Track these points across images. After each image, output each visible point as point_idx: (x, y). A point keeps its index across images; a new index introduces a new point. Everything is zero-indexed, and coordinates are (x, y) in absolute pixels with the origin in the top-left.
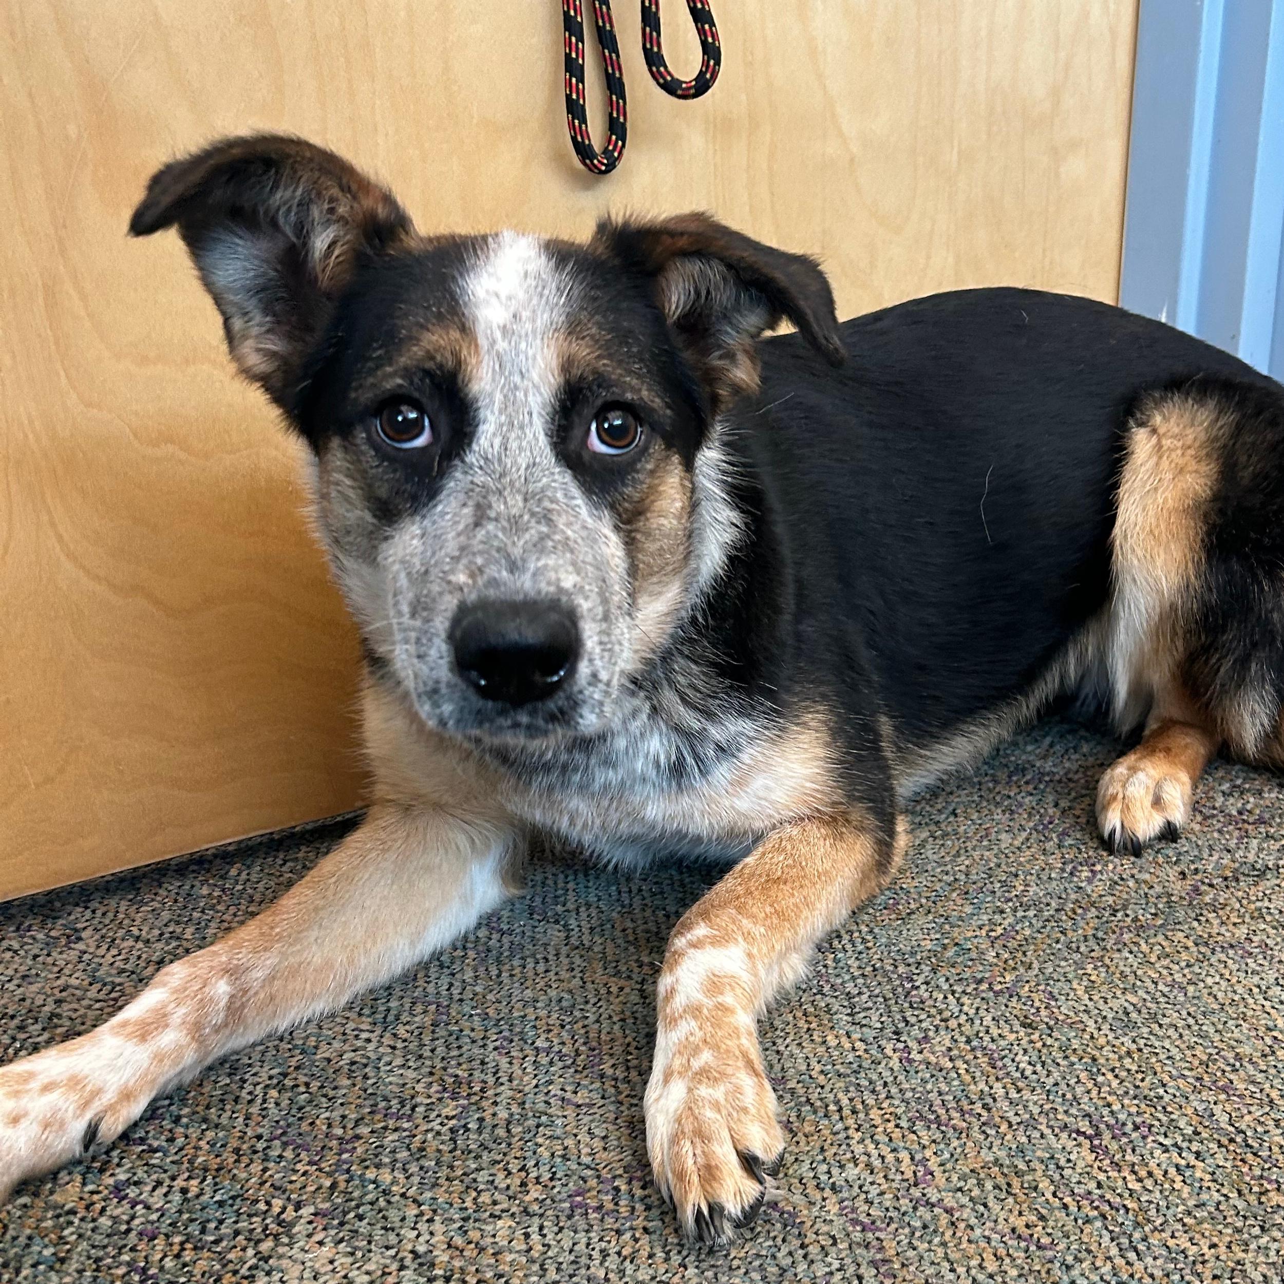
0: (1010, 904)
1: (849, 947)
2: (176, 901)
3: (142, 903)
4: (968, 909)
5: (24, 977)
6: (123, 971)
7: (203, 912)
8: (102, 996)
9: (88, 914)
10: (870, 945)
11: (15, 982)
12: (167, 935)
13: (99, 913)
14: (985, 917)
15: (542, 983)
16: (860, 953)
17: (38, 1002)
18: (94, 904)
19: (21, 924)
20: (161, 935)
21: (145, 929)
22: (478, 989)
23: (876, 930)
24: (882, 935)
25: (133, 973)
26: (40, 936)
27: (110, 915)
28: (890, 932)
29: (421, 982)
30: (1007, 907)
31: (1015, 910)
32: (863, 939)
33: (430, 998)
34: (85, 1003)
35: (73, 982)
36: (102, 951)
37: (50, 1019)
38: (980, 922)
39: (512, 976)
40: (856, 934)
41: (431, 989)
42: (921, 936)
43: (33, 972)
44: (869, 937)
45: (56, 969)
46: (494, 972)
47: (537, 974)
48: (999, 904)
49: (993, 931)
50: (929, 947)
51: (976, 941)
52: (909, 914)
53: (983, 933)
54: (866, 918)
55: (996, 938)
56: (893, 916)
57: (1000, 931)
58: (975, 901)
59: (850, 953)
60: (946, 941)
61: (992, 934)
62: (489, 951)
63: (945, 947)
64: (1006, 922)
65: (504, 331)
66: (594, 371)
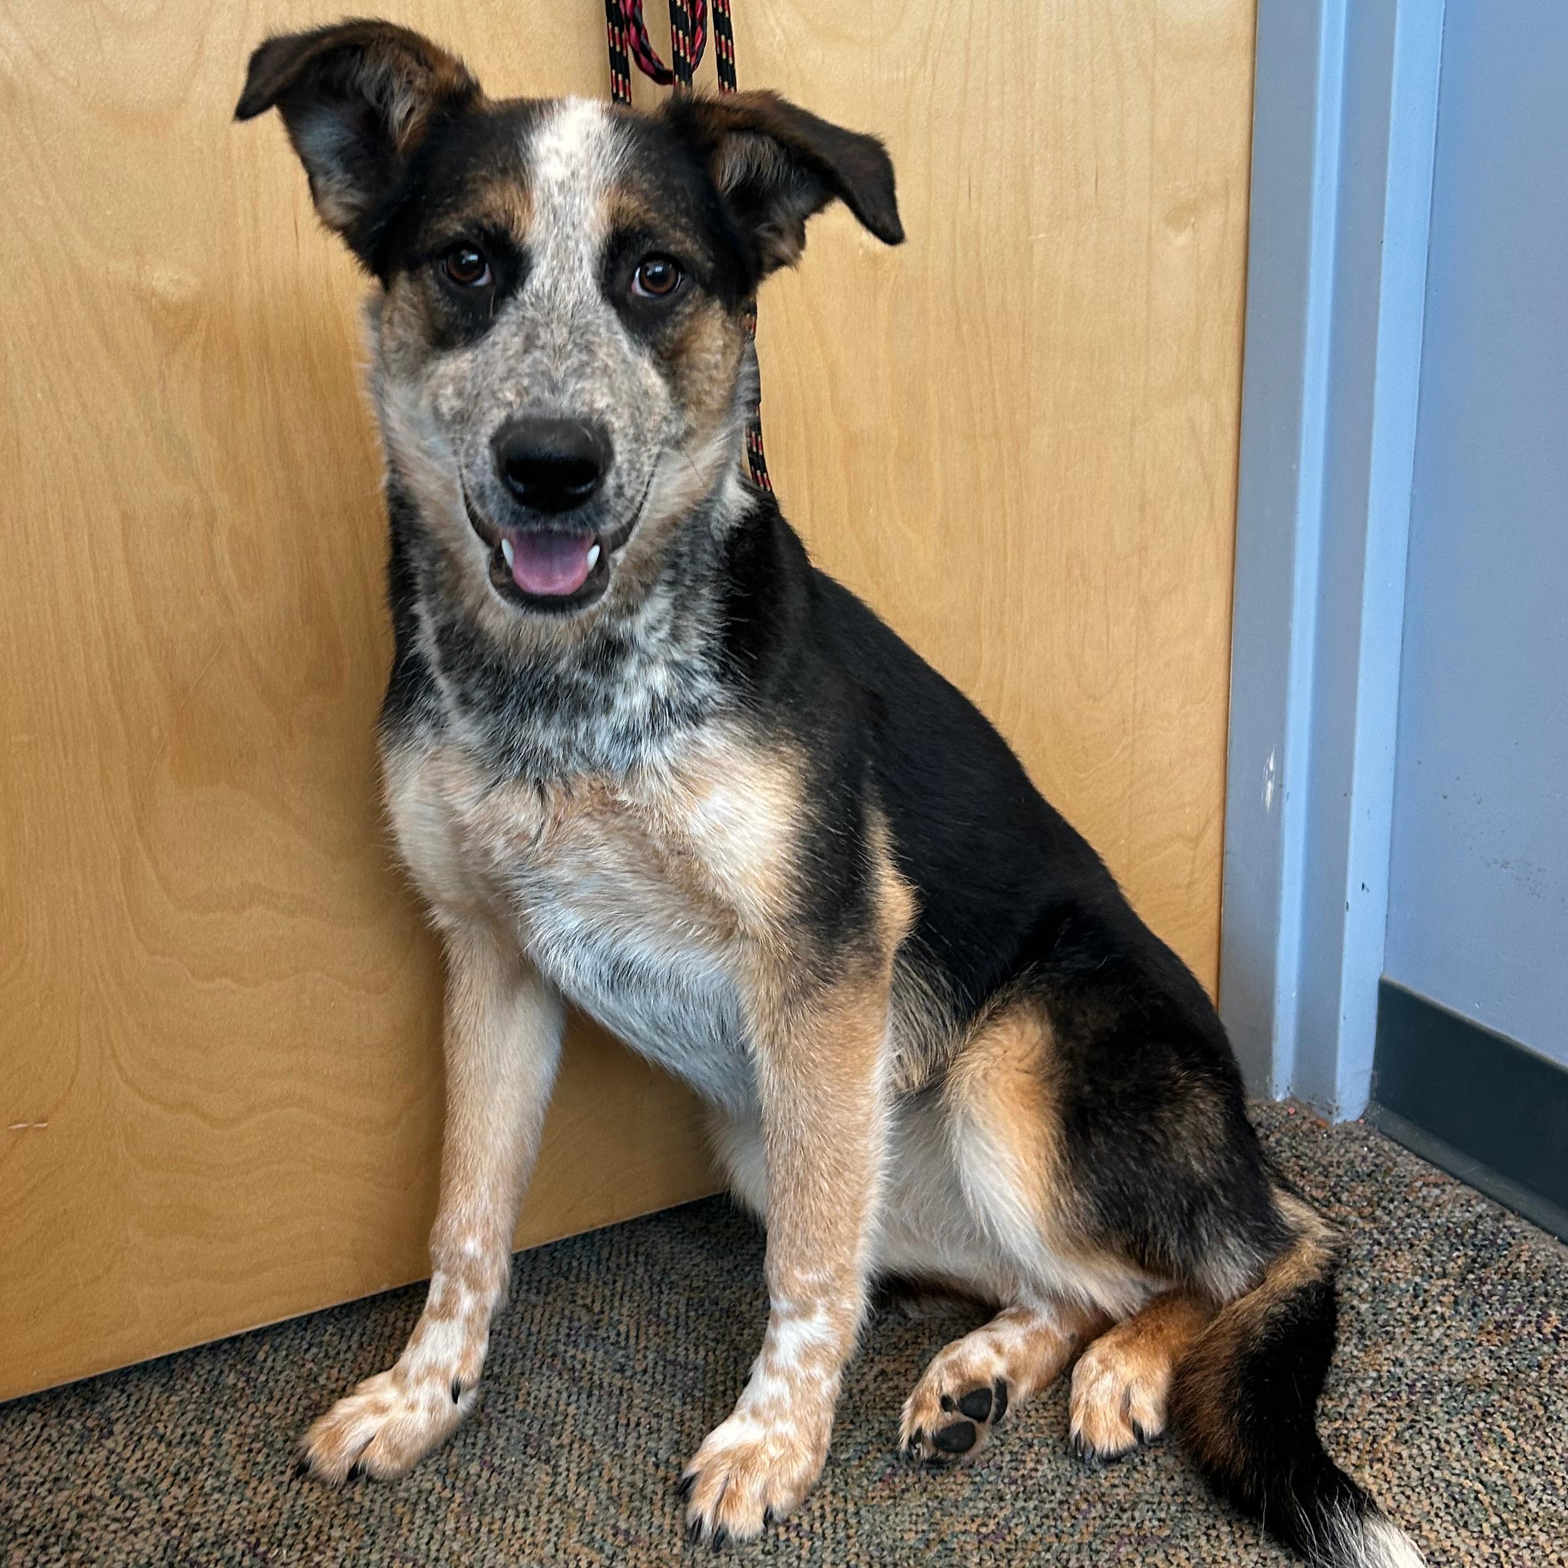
0: (1013, 1488)
1: (829, 1532)
2: (203, 1391)
3: (173, 1391)
4: (967, 1492)
5: (56, 1480)
6: (141, 1482)
7: (225, 1408)
8: (119, 1514)
9: (124, 1398)
10: (852, 1532)
11: (47, 1486)
12: (188, 1438)
13: (134, 1399)
14: (981, 1505)
15: (517, 1546)
16: (839, 1543)
17: (64, 1516)
18: (130, 1388)
19: (62, 1408)
20: (183, 1436)
21: (170, 1427)
22: (456, 1546)
23: (863, 1512)
24: (867, 1521)
25: (150, 1485)
26: (78, 1426)
27: (143, 1403)
28: (877, 1517)
29: (404, 1531)
30: (1008, 1492)
31: (1016, 1498)
32: (846, 1522)
33: (410, 1554)
34: (103, 1521)
35: (98, 1492)
36: (127, 1453)
38: (975, 1512)
39: (490, 1532)
40: (841, 1516)
41: (412, 1543)
42: (907, 1526)
43: (65, 1473)
44: (853, 1521)
45: (85, 1473)
46: (475, 1525)
47: (514, 1533)
48: (1001, 1486)
49: (985, 1525)
50: (911, 1542)
51: (963, 1538)
52: (903, 1491)
53: (974, 1527)
54: (857, 1492)
55: (986, 1537)
56: (886, 1493)
57: (992, 1527)
58: (978, 1479)
59: (829, 1541)
60: (932, 1535)
61: (983, 1530)
62: (475, 1493)
63: (928, 1544)
64: (1001, 1515)
65: (561, 185)
66: (642, 222)
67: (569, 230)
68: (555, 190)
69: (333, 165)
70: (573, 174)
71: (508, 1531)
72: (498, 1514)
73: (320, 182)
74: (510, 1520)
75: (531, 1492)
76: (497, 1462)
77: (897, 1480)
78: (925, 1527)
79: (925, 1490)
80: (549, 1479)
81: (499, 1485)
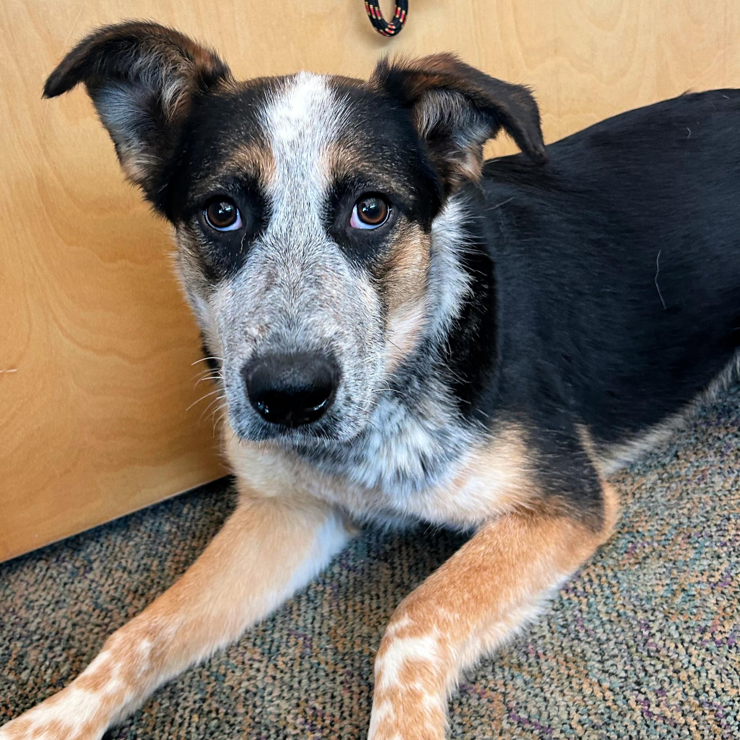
0: (725, 549)
1: (598, 591)
2: (150, 536)
3: (130, 538)
4: (692, 554)
5: (57, 602)
6: (113, 599)
7: (164, 546)
8: (99, 622)
9: (98, 547)
10: (615, 589)
11: (52, 607)
12: (142, 567)
13: (105, 546)
14: (705, 562)
15: (375, 620)
17: (63, 625)
18: (102, 540)
19: (59, 556)
20: (139, 566)
21: (130, 561)
22: (332, 623)
23: (619, 575)
24: (624, 580)
25: (119, 600)
26: (70, 566)
27: (110, 548)
28: (630, 577)
29: (294, 616)
30: (723, 552)
31: (729, 555)
32: (609, 583)
33: (300, 631)
34: (89, 627)
35: (84, 608)
36: (102, 581)
37: (68, 640)
38: (701, 568)
39: (355, 611)
40: (604, 579)
41: (301, 623)
42: (654, 582)
43: (63, 597)
44: (614, 582)
45: (75, 596)
46: (343, 608)
47: (371, 611)
48: (716, 549)
49: (712, 576)
50: (661, 593)
51: (698, 587)
52: (644, 558)
53: (705, 578)
54: (611, 562)
55: (715, 584)
56: (632, 561)
57: (718, 577)
58: (697, 545)
59: (599, 597)
60: (675, 587)
61: (712, 580)
62: (340, 586)
63: (674, 593)
64: (723, 568)
65: (292, 145)
66: (356, 171)
67: (299, 179)
68: (287, 149)
69: (131, 134)
70: (300, 134)
71: (367, 610)
72: (358, 599)
73: (124, 148)
74: (367, 602)
75: (378, 582)
76: (351, 564)
77: (637, 551)
78: (668, 581)
79: (660, 556)
80: (389, 572)
81: (355, 579)
